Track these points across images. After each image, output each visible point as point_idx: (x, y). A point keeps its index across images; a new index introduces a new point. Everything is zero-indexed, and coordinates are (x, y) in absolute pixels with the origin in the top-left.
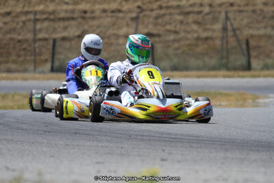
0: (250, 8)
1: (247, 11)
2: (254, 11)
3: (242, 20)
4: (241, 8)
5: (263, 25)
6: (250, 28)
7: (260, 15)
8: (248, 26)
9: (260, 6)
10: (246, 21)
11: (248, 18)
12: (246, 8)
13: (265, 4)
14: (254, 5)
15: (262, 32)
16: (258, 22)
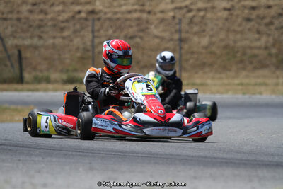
0: (15, 16)
1: (11, 19)
2: (19, 19)
3: (7, 28)
4: (5, 16)
5: (29, 34)
6: (15, 37)
7: (25, 23)
8: (13, 35)
9: (25, 14)
10: (10, 30)
11: (12, 26)
12: (10, 16)
13: (31, 11)
14: (18, 12)
15: (27, 42)
16: (23, 31)
